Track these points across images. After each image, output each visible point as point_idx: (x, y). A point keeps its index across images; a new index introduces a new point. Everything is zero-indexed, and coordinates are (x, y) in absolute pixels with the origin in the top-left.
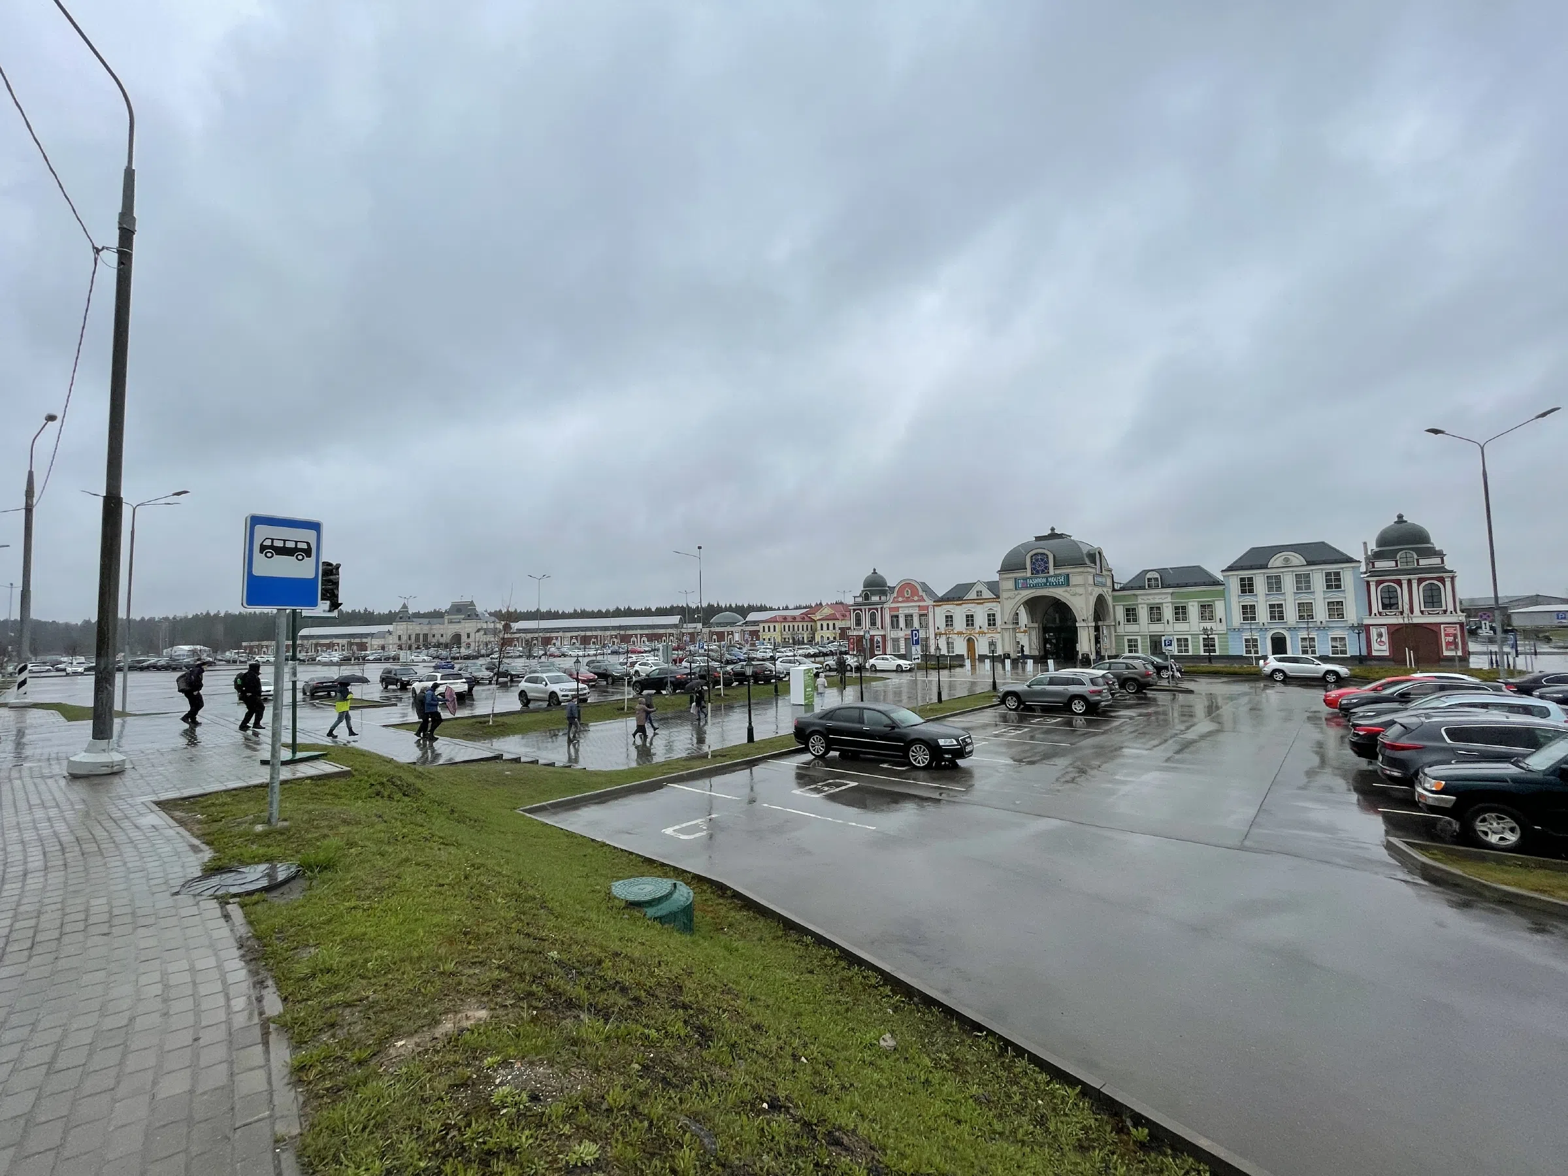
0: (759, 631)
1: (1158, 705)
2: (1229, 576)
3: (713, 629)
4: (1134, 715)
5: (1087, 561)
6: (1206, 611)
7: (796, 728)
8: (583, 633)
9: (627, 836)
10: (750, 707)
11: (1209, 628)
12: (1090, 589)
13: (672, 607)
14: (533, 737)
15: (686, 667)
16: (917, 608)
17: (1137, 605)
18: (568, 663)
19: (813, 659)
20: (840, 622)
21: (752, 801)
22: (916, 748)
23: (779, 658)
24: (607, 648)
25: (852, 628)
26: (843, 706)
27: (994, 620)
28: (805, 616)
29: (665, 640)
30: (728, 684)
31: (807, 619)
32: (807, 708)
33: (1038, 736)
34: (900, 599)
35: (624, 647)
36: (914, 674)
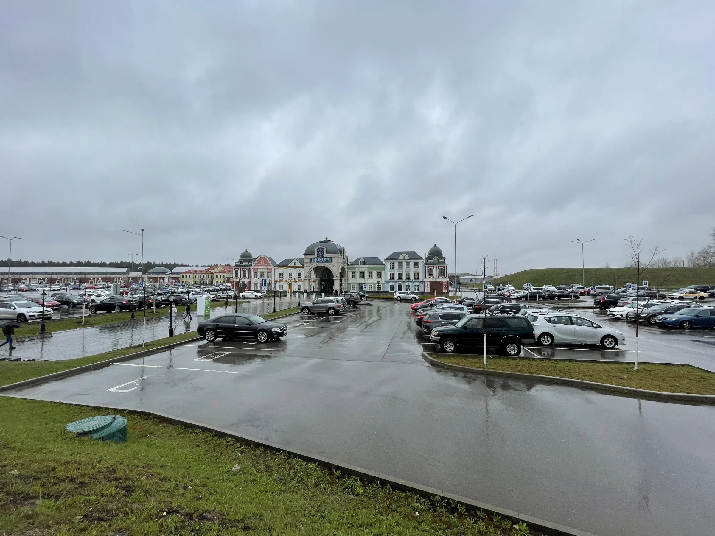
0: (180, 278)
1: (361, 311)
2: (386, 262)
3: (150, 276)
4: (352, 315)
5: (339, 253)
6: (379, 275)
7: (199, 327)
8: (49, 276)
9: (80, 397)
11: (379, 281)
12: (339, 264)
13: (122, 263)
15: (130, 297)
16: (267, 269)
17: (356, 271)
18: (37, 295)
19: (211, 293)
20: (227, 274)
21: (171, 367)
22: (261, 333)
23: (191, 292)
24: (70, 285)
25: (233, 277)
26: (226, 315)
27: (301, 275)
28: (208, 271)
29: (115, 282)
30: (158, 306)
31: (208, 272)
32: (206, 317)
33: (315, 325)
34: (259, 264)
35: (84, 285)
36: (263, 300)
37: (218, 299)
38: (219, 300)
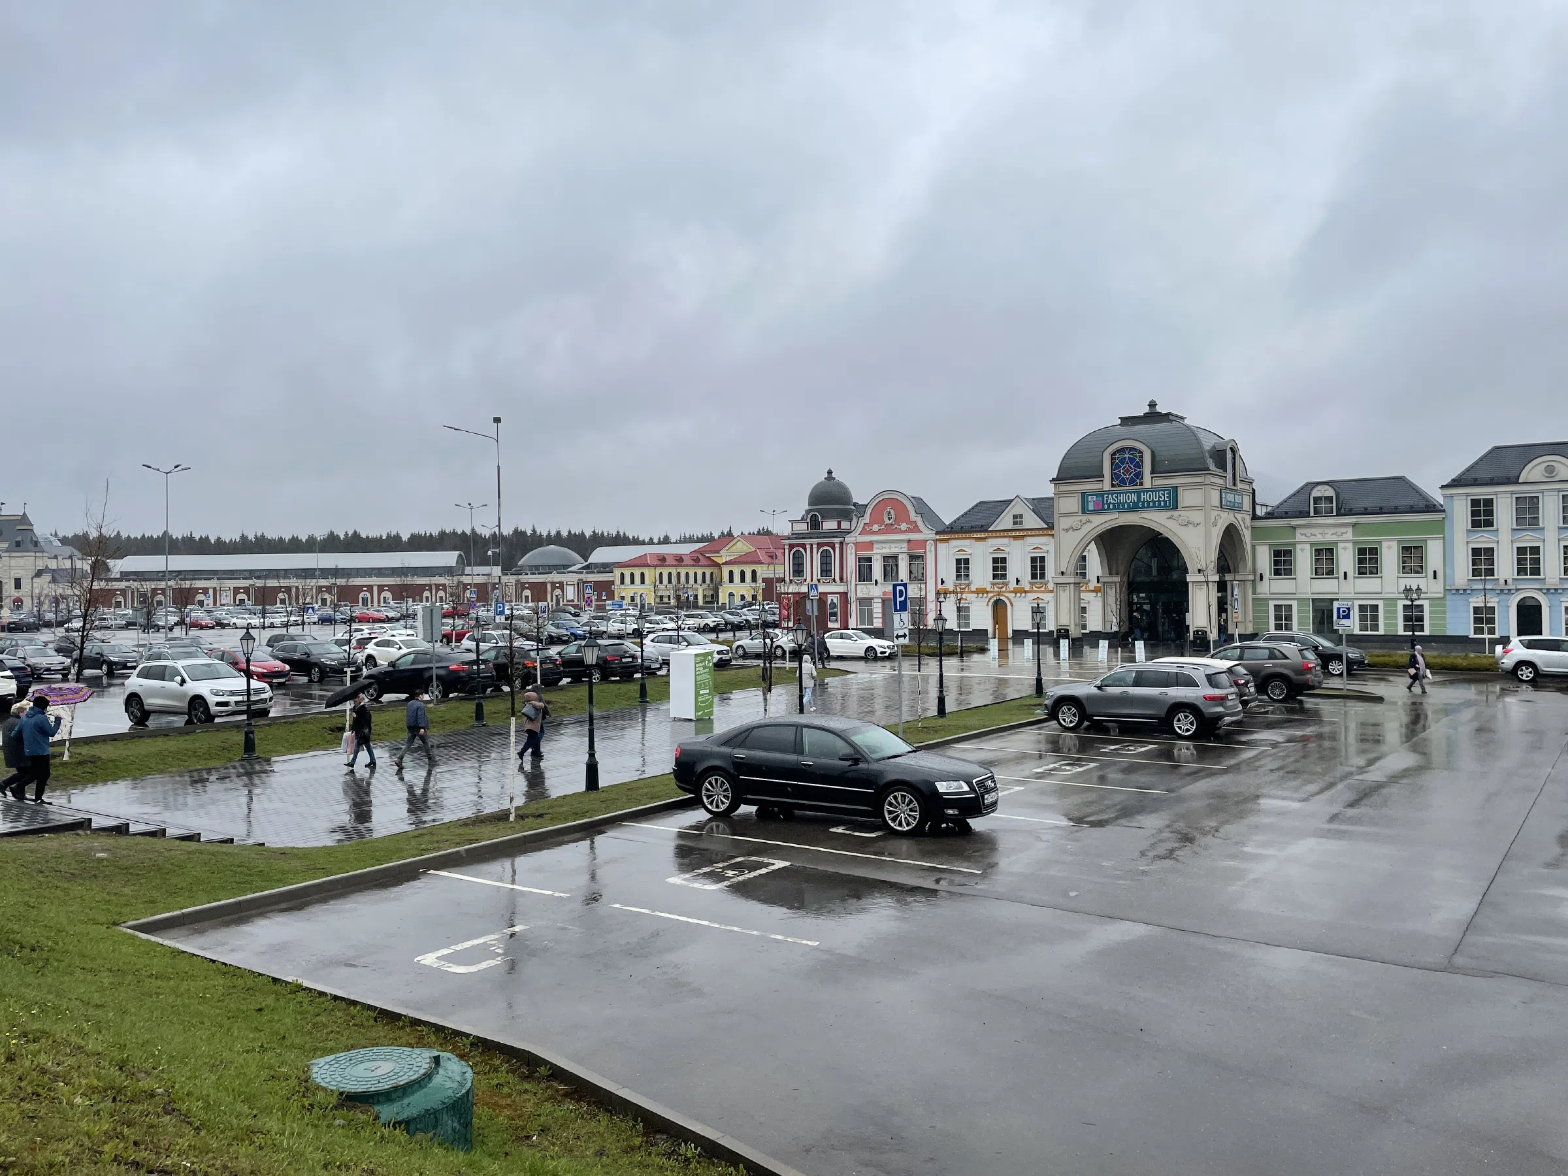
0: (613, 583)
1: (1320, 722)
2: (1452, 496)
3: (524, 578)
4: (1280, 739)
5: (1212, 467)
6: (1412, 558)
7: (679, 763)
8: (259, 583)
9: (344, 971)
10: (591, 724)
11: (1414, 588)
12: (1214, 513)
13: (443, 534)
14: (156, 785)
15: (469, 650)
16: (906, 545)
17: (1294, 544)
18: (230, 641)
19: (713, 636)
20: (765, 567)
21: (594, 898)
22: (895, 798)
23: (649, 633)
24: (310, 611)
25: (787, 579)
26: (767, 721)
27: (1043, 568)
28: (700, 556)
29: (427, 598)
30: (550, 681)
31: (703, 561)
32: (700, 725)
33: (1113, 776)
34: (876, 528)
35: (346, 610)
36: (896, 664)
37: (736, 659)
38: (741, 662)
